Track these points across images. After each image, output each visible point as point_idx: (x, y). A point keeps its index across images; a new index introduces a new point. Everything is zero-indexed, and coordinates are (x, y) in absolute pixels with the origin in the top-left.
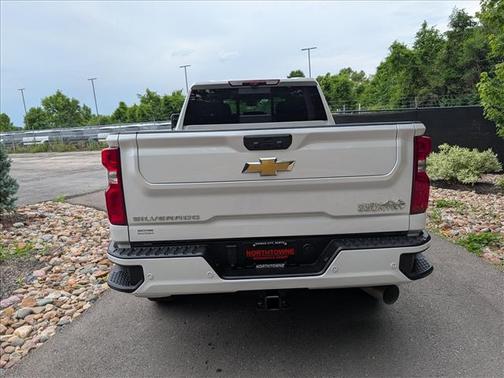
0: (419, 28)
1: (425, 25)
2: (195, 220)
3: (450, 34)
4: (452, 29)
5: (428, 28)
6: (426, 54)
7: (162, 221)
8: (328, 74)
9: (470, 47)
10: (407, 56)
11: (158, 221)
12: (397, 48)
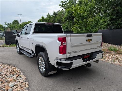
0: (47, 14)
1: (48, 13)
2: (77, 52)
3: (53, 16)
4: (53, 15)
5: (49, 14)
6: (49, 19)
7: (73, 52)
8: (25, 22)
9: (57, 19)
10: (45, 19)
11: (72, 52)
12: (43, 17)
